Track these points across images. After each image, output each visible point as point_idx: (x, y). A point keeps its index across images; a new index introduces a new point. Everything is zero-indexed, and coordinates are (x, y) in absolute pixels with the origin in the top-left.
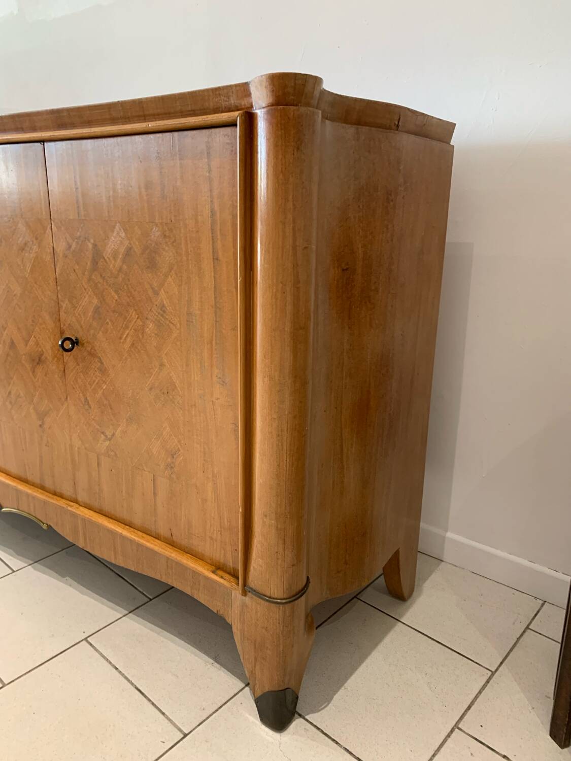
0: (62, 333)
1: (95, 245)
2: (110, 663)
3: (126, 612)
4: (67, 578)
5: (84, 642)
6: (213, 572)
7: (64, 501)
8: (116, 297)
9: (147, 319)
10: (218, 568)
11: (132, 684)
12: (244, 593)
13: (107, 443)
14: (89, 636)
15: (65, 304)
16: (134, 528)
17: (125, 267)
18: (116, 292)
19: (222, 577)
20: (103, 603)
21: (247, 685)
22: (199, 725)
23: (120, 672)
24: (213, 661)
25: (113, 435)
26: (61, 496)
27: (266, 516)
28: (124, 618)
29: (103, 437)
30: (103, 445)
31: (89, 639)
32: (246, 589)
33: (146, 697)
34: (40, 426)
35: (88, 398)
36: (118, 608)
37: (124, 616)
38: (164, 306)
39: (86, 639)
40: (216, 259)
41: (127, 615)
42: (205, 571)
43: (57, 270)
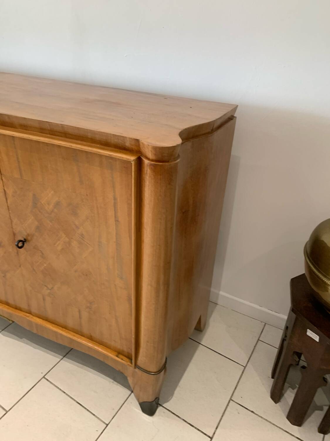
0: (14, 234)
1: (34, 195)
2: (60, 390)
3: (62, 357)
4: (24, 339)
5: (43, 379)
6: (117, 356)
7: (23, 312)
8: (51, 224)
9: (72, 238)
10: (119, 353)
11: (75, 400)
12: (135, 368)
13: (49, 291)
14: (45, 375)
15: (15, 221)
16: (68, 330)
17: (56, 210)
18: (51, 221)
19: (122, 359)
20: (48, 353)
21: (132, 392)
22: (113, 418)
23: (67, 394)
24: (113, 381)
25: (52, 288)
26: (20, 309)
27: (148, 342)
28: (62, 361)
29: (46, 288)
30: (46, 291)
31: (45, 377)
32: (136, 366)
33: (83, 407)
34: (4, 277)
35: (35, 269)
36: (57, 355)
37: (61, 360)
38: (83, 234)
39: (44, 377)
40: (117, 221)
41: (62, 358)
42: (112, 355)
43: (8, 202)
